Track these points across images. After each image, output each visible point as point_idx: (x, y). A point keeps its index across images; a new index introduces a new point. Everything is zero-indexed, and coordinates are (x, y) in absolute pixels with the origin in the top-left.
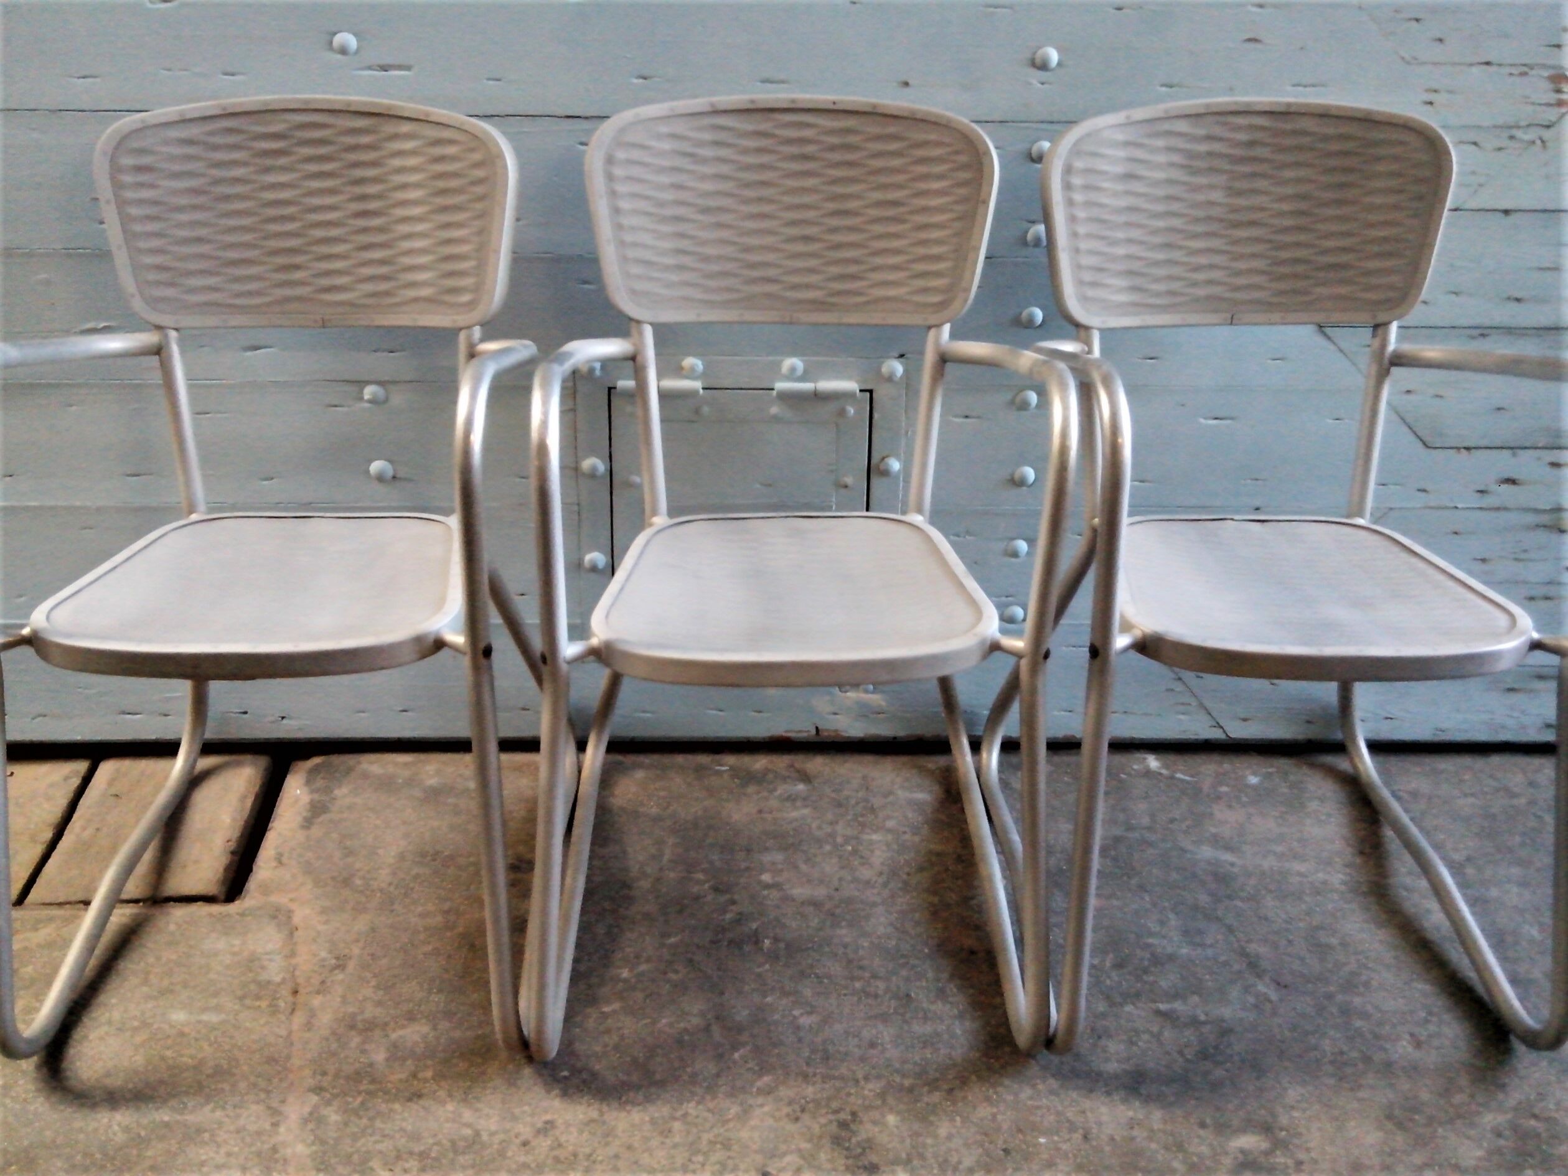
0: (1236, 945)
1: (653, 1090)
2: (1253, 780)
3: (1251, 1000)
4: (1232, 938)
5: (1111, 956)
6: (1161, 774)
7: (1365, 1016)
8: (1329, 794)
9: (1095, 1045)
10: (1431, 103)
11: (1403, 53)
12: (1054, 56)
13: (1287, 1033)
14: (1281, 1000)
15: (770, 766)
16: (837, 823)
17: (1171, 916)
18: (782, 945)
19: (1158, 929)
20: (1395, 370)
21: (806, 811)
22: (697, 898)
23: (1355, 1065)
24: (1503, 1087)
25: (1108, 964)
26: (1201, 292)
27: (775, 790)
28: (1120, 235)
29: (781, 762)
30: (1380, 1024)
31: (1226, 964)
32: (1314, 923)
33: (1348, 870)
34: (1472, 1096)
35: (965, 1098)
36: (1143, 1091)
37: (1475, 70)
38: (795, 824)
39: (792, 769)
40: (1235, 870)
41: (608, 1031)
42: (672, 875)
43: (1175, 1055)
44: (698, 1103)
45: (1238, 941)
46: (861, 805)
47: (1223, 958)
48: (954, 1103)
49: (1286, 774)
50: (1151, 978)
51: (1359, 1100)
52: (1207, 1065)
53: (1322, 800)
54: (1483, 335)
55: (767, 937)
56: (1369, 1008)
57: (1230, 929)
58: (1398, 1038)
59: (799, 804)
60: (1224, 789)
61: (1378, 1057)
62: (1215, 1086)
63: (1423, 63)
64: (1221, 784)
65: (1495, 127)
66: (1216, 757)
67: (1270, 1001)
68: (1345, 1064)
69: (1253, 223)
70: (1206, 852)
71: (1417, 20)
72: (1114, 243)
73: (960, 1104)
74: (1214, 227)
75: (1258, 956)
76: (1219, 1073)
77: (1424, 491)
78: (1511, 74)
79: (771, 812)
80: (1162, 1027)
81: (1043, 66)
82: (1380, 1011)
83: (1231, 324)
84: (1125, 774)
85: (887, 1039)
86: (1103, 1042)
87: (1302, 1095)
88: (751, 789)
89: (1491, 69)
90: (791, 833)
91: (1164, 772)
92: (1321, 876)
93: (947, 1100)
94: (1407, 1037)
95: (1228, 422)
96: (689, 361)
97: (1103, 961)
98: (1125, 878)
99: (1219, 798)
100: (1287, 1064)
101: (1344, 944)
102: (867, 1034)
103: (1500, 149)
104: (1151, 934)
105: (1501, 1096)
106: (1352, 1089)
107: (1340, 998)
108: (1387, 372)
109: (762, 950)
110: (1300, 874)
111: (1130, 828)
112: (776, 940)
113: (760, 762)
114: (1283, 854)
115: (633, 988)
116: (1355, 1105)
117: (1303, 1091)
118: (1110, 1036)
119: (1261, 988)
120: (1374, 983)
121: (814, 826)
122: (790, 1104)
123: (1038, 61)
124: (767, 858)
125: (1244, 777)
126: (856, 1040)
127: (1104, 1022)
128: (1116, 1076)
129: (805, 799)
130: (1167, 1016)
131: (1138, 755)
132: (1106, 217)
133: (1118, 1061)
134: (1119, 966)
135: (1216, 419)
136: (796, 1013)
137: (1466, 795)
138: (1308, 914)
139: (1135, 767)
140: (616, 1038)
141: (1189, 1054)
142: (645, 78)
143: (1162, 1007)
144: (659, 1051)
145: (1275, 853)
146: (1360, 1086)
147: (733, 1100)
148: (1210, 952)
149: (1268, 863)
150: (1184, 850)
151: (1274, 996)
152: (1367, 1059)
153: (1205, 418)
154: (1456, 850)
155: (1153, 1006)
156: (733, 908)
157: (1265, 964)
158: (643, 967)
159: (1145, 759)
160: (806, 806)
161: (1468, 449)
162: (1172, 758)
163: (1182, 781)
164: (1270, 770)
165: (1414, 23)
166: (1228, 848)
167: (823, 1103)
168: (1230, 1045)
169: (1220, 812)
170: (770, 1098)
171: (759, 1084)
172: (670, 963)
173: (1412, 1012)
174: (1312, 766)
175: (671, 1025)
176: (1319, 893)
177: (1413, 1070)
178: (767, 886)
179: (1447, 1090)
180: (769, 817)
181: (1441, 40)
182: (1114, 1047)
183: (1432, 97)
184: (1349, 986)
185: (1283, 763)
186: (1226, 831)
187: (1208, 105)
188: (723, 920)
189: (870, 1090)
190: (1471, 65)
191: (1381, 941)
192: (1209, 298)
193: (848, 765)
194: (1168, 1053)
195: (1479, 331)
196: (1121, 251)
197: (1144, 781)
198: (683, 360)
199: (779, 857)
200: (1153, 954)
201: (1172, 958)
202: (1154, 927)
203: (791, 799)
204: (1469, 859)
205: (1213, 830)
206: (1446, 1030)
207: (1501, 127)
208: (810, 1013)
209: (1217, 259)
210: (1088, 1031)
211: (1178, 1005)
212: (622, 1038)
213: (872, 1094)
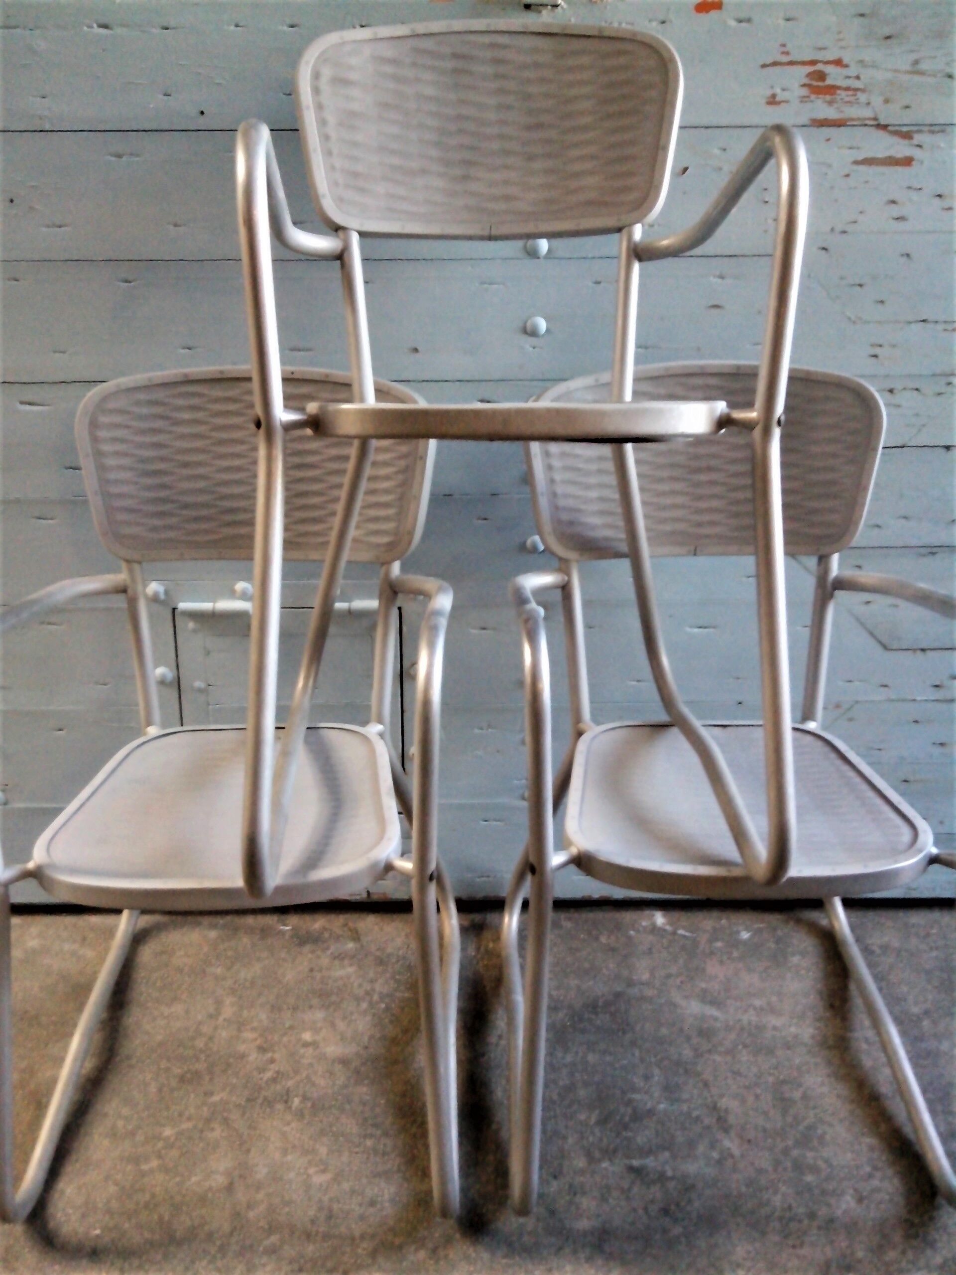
0: (709, 1100)
1: (172, 1249)
2: (745, 935)
3: (715, 1155)
4: (706, 1093)
5: (597, 1112)
6: (665, 930)
7: (815, 1170)
8: (810, 949)
9: (571, 1203)
10: (876, 356)
11: (848, 314)
12: (542, 325)
13: (743, 1189)
14: (742, 1156)
15: (327, 926)
16: (376, 980)
17: (656, 1071)
18: (309, 1104)
19: (642, 1084)
20: (838, 593)
21: (350, 970)
22: (243, 1056)
23: (800, 1221)
24: (932, 1245)
25: (593, 1120)
26: (668, 527)
27: (328, 948)
28: (593, 480)
29: (336, 922)
30: (828, 1179)
31: (698, 1119)
32: (781, 1077)
33: (818, 1024)
34: (904, 1252)
35: (446, 1256)
36: (607, 1248)
37: (913, 326)
38: (340, 983)
39: (346, 929)
40: (718, 1025)
41: (142, 1190)
42: (224, 1034)
43: (641, 1212)
44: (210, 1262)
45: (712, 1096)
46: (401, 962)
47: (695, 1114)
48: (437, 1261)
49: (775, 929)
50: (630, 1134)
51: (798, 1257)
52: (667, 1221)
53: (803, 954)
54: (933, 554)
55: (296, 1096)
56: (820, 1163)
57: (706, 1084)
58: (843, 1193)
59: (346, 962)
60: (719, 944)
61: (823, 1212)
62: (670, 1244)
63: (867, 322)
64: (717, 940)
65: (934, 375)
66: (715, 914)
67: (732, 1156)
68: (791, 1219)
69: (709, 469)
70: (694, 1008)
71: (860, 285)
72: (588, 487)
73: (442, 1263)
74: (677, 473)
75: (727, 1111)
76: (677, 1230)
77: (886, 686)
78: (945, 330)
79: (320, 970)
80: (633, 1183)
81: (532, 333)
82: (830, 1165)
83: (695, 554)
84: (634, 930)
85: (386, 1197)
86: (577, 1199)
87: (749, 1252)
88: (307, 948)
89: (928, 326)
90: (335, 991)
91: (668, 928)
92: (793, 1030)
93: (430, 1258)
94: (851, 1191)
95: (711, 630)
96: (241, 586)
97: (589, 1117)
98: (620, 1034)
99: (712, 953)
100: (740, 1220)
101: (805, 1097)
102: (369, 1193)
103: (940, 394)
104: (634, 1089)
105: (929, 1252)
106: (794, 1247)
107: (795, 1153)
108: (831, 596)
109: (290, 1108)
110: (775, 1028)
111: (630, 983)
112: (305, 1098)
113: (318, 923)
114: (762, 1009)
115: (172, 1146)
116: (796, 1262)
117: (750, 1248)
118: (584, 1193)
119: (727, 1143)
120: (828, 1137)
121: (356, 984)
122: (290, 1263)
123: (529, 329)
124: (308, 1016)
125: (738, 932)
126: (360, 1198)
127: (582, 1179)
128: (585, 1234)
129: (353, 957)
130: (637, 1172)
131: (647, 912)
132: (581, 466)
133: (588, 1218)
134: (603, 1122)
135: (700, 627)
136: (311, 1171)
137: (931, 949)
138: (776, 1068)
139: (644, 923)
140: (147, 1196)
141: (654, 1209)
142: (189, 349)
143: (636, 1163)
144: (184, 1208)
145: (755, 1009)
146: (802, 1245)
147: (241, 1258)
148: (685, 1107)
149: (750, 1017)
150: (675, 1005)
151: (736, 1152)
152: (812, 1216)
153: (691, 627)
154: (916, 1003)
155: (627, 1162)
156: (272, 1066)
157: (732, 1119)
158: (186, 1125)
159: (653, 915)
160: (351, 965)
161: (923, 650)
162: (676, 915)
163: (684, 936)
164: (761, 926)
165: (858, 288)
166: (715, 1002)
167: (320, 1263)
168: (690, 1201)
169: (713, 968)
170: (274, 1257)
171: (267, 1243)
172: (208, 1121)
173: (858, 1167)
174: (799, 921)
175: (198, 1183)
176: (789, 1048)
177: (852, 1228)
178: (306, 1045)
179: (881, 1247)
180: (318, 976)
181: (882, 302)
182: (586, 1203)
183: (877, 351)
184: (804, 1141)
185: (774, 919)
186: (715, 986)
187: (667, 369)
188: (261, 1079)
189: (364, 1249)
190: (910, 323)
191: (838, 1096)
192: (673, 533)
193: (394, 924)
194: (635, 1210)
195: (929, 550)
196: (593, 494)
197: (651, 938)
198: (235, 584)
199: (319, 1015)
200: (635, 1110)
201: (651, 1113)
202: (639, 1082)
203: (339, 957)
204: (927, 1013)
205: (703, 985)
206: (886, 1185)
207: (940, 375)
208: (324, 1171)
209: (679, 500)
210: (567, 1187)
211: (650, 1162)
212: (153, 1196)
213: (365, 1252)
